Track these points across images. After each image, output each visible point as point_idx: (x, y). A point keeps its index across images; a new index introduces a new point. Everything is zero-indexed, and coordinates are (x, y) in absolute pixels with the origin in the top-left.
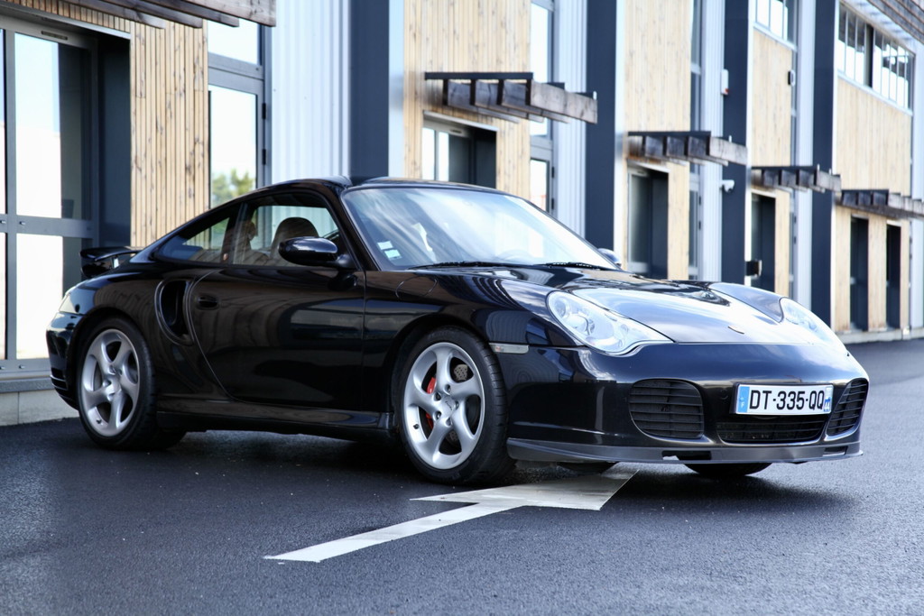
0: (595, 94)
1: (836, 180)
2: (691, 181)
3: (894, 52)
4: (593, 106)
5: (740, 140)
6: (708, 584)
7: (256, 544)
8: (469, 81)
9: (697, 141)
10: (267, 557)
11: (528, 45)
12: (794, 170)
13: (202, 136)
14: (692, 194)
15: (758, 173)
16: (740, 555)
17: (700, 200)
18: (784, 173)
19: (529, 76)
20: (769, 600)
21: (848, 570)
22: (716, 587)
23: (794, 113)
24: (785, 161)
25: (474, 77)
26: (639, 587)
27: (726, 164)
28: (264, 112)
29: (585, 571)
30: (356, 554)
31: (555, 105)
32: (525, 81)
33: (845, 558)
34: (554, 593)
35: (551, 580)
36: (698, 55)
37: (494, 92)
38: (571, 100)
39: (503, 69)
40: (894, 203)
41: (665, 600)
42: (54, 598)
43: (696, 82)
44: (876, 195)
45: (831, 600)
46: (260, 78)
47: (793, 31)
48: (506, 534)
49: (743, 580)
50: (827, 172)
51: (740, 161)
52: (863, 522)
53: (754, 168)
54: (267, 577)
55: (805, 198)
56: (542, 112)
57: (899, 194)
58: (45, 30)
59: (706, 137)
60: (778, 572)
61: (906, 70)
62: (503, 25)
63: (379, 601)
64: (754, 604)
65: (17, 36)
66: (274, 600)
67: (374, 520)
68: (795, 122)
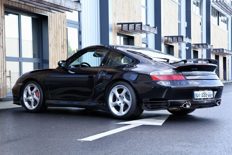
0: (157, 27)
1: (212, 47)
2: (179, 47)
3: (224, 18)
4: (156, 30)
5: (190, 38)
6: (191, 145)
7: (76, 136)
8: (127, 25)
9: (180, 38)
10: (78, 140)
11: (141, 17)
12: (202, 44)
13: (65, 38)
14: (179, 50)
15: (194, 45)
16: (198, 136)
17: (181, 52)
18: (200, 45)
19: (141, 23)
20: (207, 149)
21: (226, 140)
22: (193, 146)
23: (201, 32)
24: (200, 43)
25: (129, 24)
26: (173, 146)
27: (187, 43)
28: (80, 33)
29: (159, 142)
30: (101, 138)
31: (147, 30)
32: (140, 24)
33: (224, 137)
34: (151, 148)
35: (150, 144)
36: (180, 19)
37: (133, 27)
38: (151, 29)
39: (135, 22)
40: (225, 52)
41: (180, 150)
42: (23, 152)
43: (179, 25)
44: (221, 50)
45: (223, 149)
46: (79, 25)
47: (201, 13)
48: (139, 132)
49: (199, 144)
50: (210, 45)
51: (190, 42)
52: (227, 127)
53: (193, 44)
54: (78, 145)
55: (205, 51)
56: (145, 32)
57: (226, 50)
58: (28, 14)
59: (182, 37)
60: (208, 141)
61: (226, 22)
62: (135, 12)
63: (106, 152)
64: (203, 150)
65: (21, 15)
66: (79, 152)
67: (106, 129)
68: (202, 33)
